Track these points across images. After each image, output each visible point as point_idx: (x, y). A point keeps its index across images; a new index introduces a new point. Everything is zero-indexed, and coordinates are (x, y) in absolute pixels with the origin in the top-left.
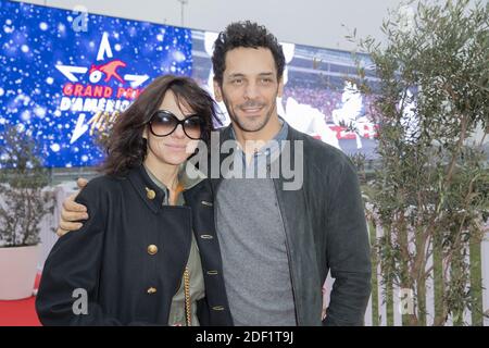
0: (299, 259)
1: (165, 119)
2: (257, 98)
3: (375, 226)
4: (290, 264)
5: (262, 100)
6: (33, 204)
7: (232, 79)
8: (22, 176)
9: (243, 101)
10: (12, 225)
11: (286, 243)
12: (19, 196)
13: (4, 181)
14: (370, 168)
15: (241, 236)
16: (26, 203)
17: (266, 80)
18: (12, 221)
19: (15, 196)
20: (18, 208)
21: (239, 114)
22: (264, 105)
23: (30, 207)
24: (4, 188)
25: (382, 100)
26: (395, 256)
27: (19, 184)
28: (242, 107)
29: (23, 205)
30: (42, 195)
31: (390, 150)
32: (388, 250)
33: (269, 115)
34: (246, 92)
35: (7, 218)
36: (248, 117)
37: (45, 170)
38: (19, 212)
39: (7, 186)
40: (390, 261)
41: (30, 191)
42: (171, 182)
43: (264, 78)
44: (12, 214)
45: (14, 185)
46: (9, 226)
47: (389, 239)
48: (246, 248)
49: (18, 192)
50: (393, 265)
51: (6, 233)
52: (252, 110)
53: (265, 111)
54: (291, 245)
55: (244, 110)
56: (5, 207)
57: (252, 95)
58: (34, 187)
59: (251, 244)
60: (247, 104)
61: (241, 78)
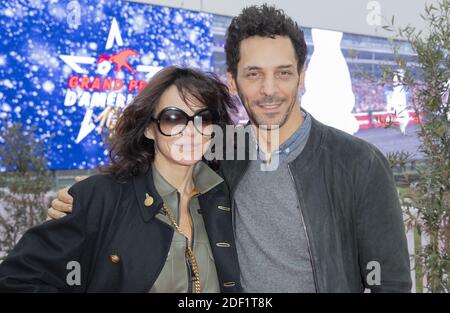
0: (325, 267)
1: (173, 117)
2: (276, 93)
3: (420, 233)
4: (314, 273)
5: (282, 96)
6: (36, 211)
7: (248, 72)
8: (24, 180)
9: (260, 97)
10: (12, 235)
11: (310, 250)
12: (20, 203)
13: (3, 185)
14: (412, 168)
15: (262, 244)
16: (28, 209)
17: (284, 73)
18: (12, 230)
19: (15, 202)
20: (18, 215)
21: (256, 110)
22: (284, 100)
23: (32, 214)
24: (3, 193)
25: (426, 93)
26: (443, 266)
27: (20, 189)
28: (258, 103)
29: (25, 212)
30: (46, 200)
31: (435, 148)
32: (435, 259)
33: (289, 111)
34: (263, 87)
35: (6, 226)
36: (267, 114)
37: (48, 172)
38: (20, 220)
39: (7, 190)
40: (437, 272)
41: (32, 196)
42: (183, 185)
43: (282, 71)
44: (12, 222)
45: (14, 189)
46: (9, 236)
47: (436, 248)
48: (268, 257)
49: (19, 197)
50: (440, 276)
51: (5, 243)
52: (271, 107)
53: (284, 107)
54: (315, 252)
55: (261, 107)
56: (5, 215)
57: (270, 91)
58: (37, 191)
59: (273, 253)
60: (264, 101)
61: (256, 72)
